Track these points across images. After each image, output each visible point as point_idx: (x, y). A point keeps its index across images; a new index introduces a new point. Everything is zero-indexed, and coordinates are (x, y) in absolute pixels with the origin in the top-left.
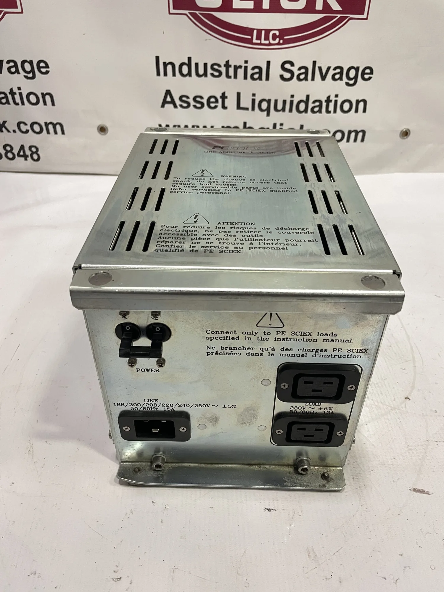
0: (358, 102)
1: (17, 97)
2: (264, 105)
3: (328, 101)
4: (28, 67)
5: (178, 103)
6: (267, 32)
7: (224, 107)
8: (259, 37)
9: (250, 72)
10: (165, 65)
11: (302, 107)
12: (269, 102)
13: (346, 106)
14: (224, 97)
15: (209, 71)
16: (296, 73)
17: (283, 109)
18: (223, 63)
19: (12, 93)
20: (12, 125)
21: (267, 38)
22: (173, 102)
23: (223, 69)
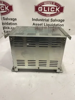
0: (62, 25)
1: (11, 24)
2: (48, 25)
3: (58, 24)
4: (13, 19)
5: (35, 25)
6: (49, 14)
7: (42, 25)
8: (47, 15)
9: (46, 20)
10: (34, 19)
11: (54, 25)
12: (49, 25)
13: (60, 25)
14: (42, 24)
15: (40, 20)
16: (53, 20)
17: (51, 26)
18: (42, 19)
19: (11, 23)
20: (10, 28)
21: (49, 15)
22: (34, 25)
23: (42, 20)
